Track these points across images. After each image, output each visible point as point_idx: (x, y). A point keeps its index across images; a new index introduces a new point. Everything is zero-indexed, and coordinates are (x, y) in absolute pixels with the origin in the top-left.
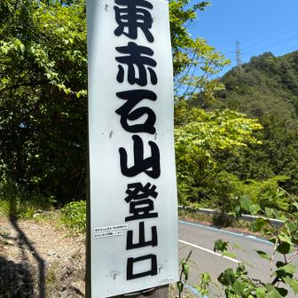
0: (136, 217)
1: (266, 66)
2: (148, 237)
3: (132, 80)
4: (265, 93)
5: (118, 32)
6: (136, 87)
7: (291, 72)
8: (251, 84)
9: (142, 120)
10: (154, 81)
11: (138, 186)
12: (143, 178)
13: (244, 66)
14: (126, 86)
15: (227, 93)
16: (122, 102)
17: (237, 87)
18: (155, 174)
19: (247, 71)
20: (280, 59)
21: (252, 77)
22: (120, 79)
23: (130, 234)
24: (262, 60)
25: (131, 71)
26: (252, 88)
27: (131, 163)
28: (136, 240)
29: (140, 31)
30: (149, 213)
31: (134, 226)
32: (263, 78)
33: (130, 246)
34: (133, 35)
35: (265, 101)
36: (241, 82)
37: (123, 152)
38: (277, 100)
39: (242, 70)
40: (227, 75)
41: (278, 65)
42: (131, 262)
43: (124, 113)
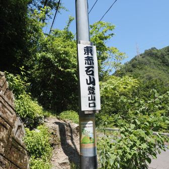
0: (90, 94)
1: (153, 54)
2: (93, 99)
3: (88, 64)
4: (153, 68)
5: (85, 54)
6: (89, 65)
7: (166, 57)
8: (146, 64)
9: (91, 73)
10: (93, 64)
11: (90, 87)
12: (91, 86)
13: (141, 55)
14: (87, 65)
15: (133, 69)
16: (86, 69)
17: (138, 66)
18: (94, 85)
19: (143, 58)
20: (160, 50)
21: (146, 61)
22: (86, 64)
23: (89, 97)
24: (151, 51)
25: (88, 62)
26: (146, 66)
27: (89, 82)
28: (90, 99)
29: (89, 53)
30: (93, 93)
31: (90, 96)
32: (152, 61)
33: (89, 100)
34: (88, 54)
35: (153, 73)
36: (140, 63)
37: (87, 80)
38: (160, 72)
39: (140, 57)
40: (133, 60)
41: (159, 54)
42: (89, 104)
43: (87, 71)
